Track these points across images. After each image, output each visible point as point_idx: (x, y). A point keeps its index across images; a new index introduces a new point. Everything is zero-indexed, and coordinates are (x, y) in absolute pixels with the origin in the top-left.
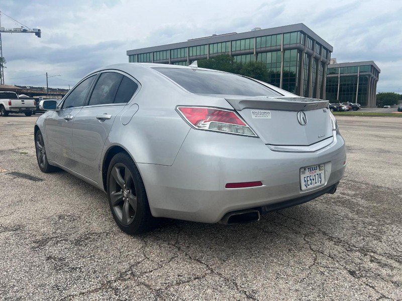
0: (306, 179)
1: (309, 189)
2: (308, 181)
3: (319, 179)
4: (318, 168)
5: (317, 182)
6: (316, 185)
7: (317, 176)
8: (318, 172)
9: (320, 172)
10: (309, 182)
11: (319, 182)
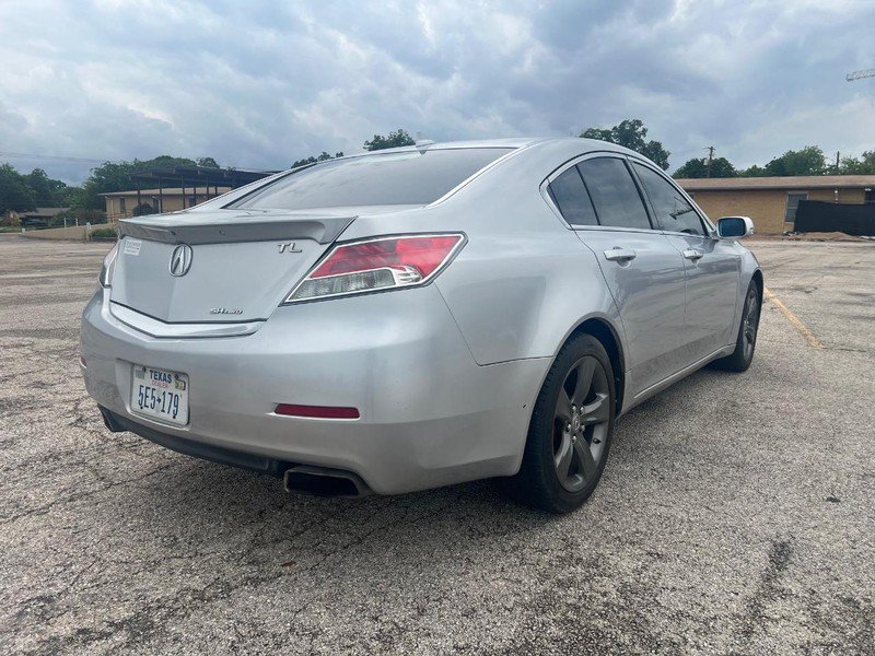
0: (143, 391)
1: (147, 416)
2: (147, 397)
3: (173, 408)
4: (173, 379)
5: (166, 409)
6: (162, 415)
7: (168, 397)
8: (171, 388)
9: (178, 392)
10: (149, 401)
11: (171, 413)
